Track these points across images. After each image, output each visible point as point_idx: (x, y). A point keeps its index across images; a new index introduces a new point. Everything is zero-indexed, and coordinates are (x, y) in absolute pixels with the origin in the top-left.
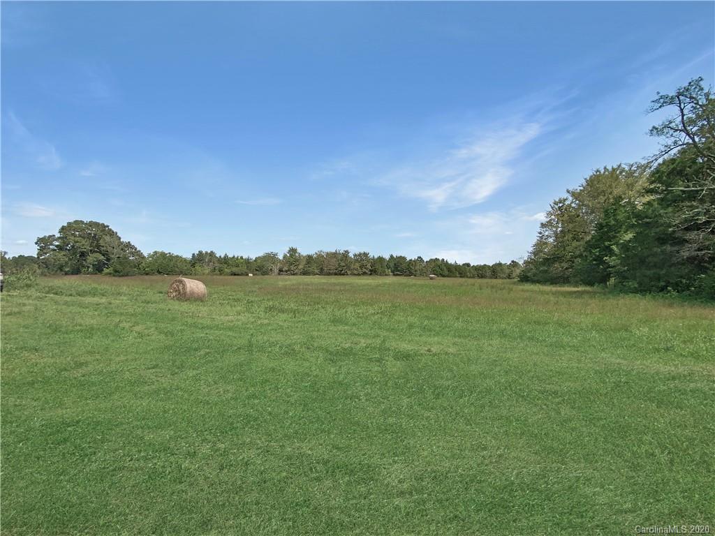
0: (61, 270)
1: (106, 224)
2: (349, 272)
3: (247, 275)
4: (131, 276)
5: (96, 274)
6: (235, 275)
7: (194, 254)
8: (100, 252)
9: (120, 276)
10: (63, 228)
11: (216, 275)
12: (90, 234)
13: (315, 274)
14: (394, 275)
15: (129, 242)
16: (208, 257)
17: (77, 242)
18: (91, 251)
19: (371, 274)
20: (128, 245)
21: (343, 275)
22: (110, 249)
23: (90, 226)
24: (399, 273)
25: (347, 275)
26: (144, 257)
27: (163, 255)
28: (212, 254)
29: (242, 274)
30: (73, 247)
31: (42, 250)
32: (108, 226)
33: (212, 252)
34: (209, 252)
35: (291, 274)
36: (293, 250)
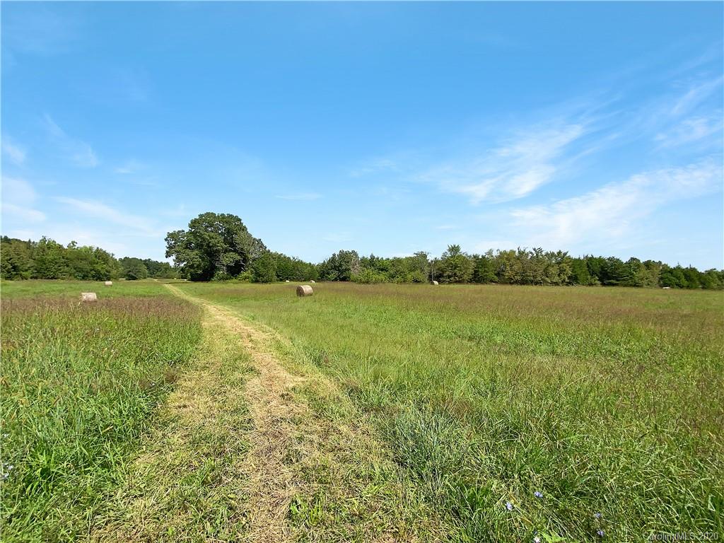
8: (235, 251)
10: (194, 221)
17: (213, 238)
18: (226, 249)
22: (245, 247)
23: (223, 220)
31: (173, 248)
32: (240, 220)
35: (456, 282)
36: (455, 249)
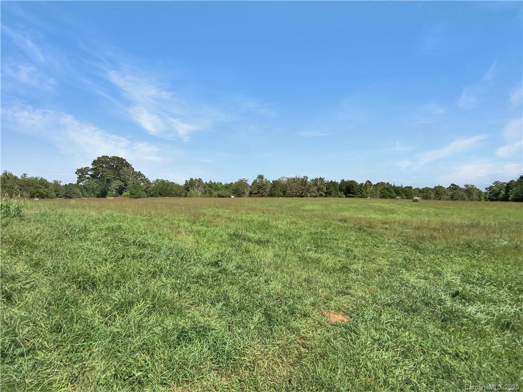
0: (94, 193)
1: (124, 158)
2: (309, 195)
3: (230, 197)
4: (143, 197)
5: (118, 196)
6: (221, 196)
7: (186, 181)
8: (120, 180)
9: (134, 198)
10: (94, 161)
11: (208, 197)
12: (113, 166)
13: (279, 196)
14: (347, 197)
15: (140, 172)
16: (197, 183)
17: (105, 172)
18: (114, 178)
19: (326, 196)
20: (139, 174)
21: (303, 196)
22: (127, 177)
23: (113, 160)
24: (351, 195)
25: (307, 196)
26: (150, 183)
27: (163, 182)
28: (200, 180)
29: (226, 197)
30: (101, 176)
31: (80, 178)
32: (125, 160)
33: (200, 179)
34: (198, 179)
35: (260, 196)
36: (261, 177)
